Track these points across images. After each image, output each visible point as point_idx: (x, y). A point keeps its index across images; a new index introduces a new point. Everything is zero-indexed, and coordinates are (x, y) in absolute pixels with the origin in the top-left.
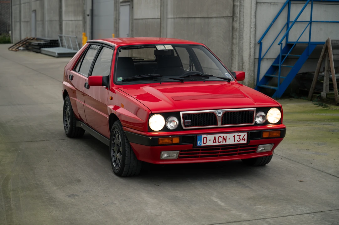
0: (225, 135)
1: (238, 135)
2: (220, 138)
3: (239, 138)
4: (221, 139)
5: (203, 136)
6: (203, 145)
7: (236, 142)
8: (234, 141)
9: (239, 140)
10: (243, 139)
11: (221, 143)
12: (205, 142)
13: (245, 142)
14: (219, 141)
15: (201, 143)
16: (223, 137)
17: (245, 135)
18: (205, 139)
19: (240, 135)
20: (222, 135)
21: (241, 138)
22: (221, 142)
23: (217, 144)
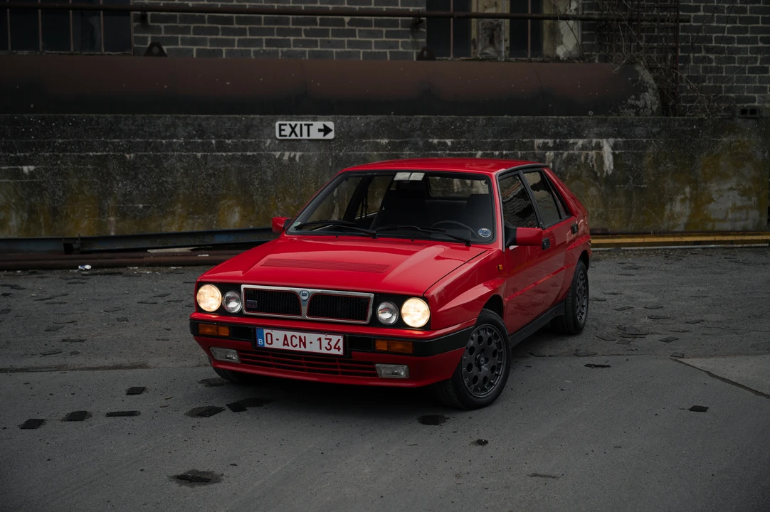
0: (303, 335)
1: (326, 339)
2: (294, 338)
3: (329, 344)
4: (296, 341)
5: (266, 331)
6: (266, 345)
7: (324, 351)
8: (321, 349)
9: (329, 347)
10: (337, 347)
11: (297, 349)
12: (269, 342)
13: (341, 352)
14: (294, 345)
15: (263, 341)
16: (300, 337)
17: (339, 340)
18: (269, 336)
19: (330, 340)
20: (298, 334)
21: (333, 343)
22: (296, 345)
23: (291, 348)
